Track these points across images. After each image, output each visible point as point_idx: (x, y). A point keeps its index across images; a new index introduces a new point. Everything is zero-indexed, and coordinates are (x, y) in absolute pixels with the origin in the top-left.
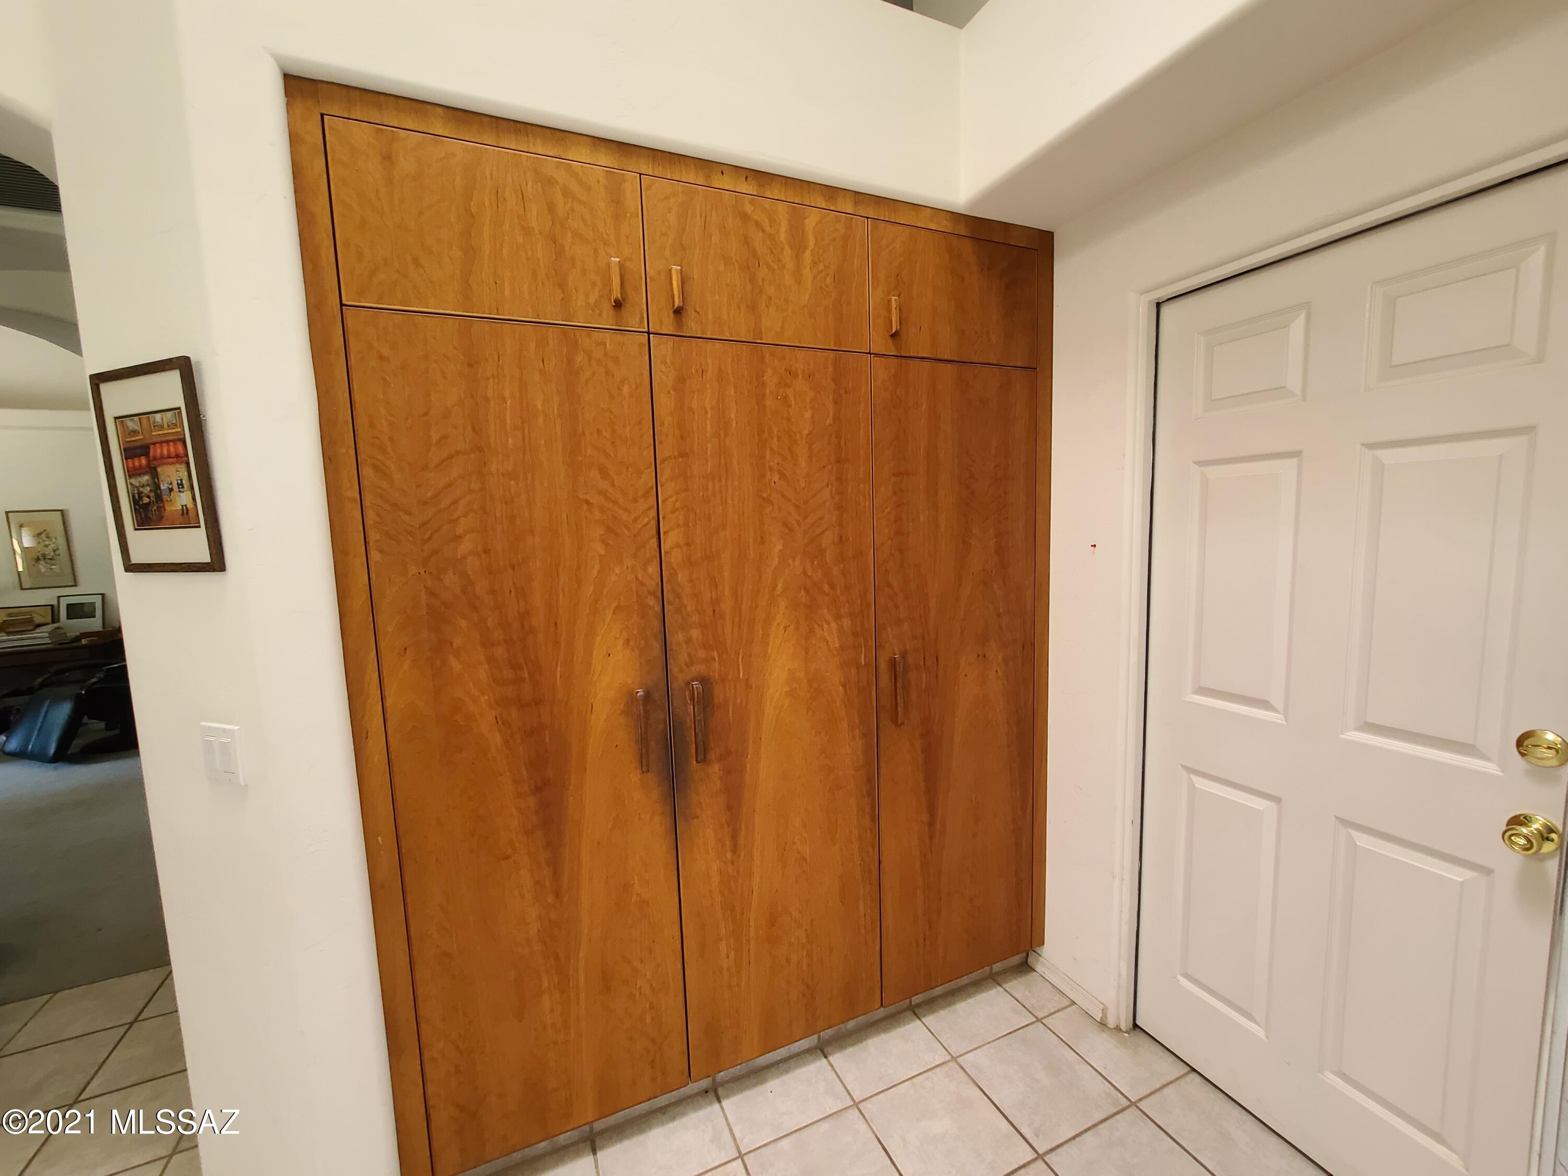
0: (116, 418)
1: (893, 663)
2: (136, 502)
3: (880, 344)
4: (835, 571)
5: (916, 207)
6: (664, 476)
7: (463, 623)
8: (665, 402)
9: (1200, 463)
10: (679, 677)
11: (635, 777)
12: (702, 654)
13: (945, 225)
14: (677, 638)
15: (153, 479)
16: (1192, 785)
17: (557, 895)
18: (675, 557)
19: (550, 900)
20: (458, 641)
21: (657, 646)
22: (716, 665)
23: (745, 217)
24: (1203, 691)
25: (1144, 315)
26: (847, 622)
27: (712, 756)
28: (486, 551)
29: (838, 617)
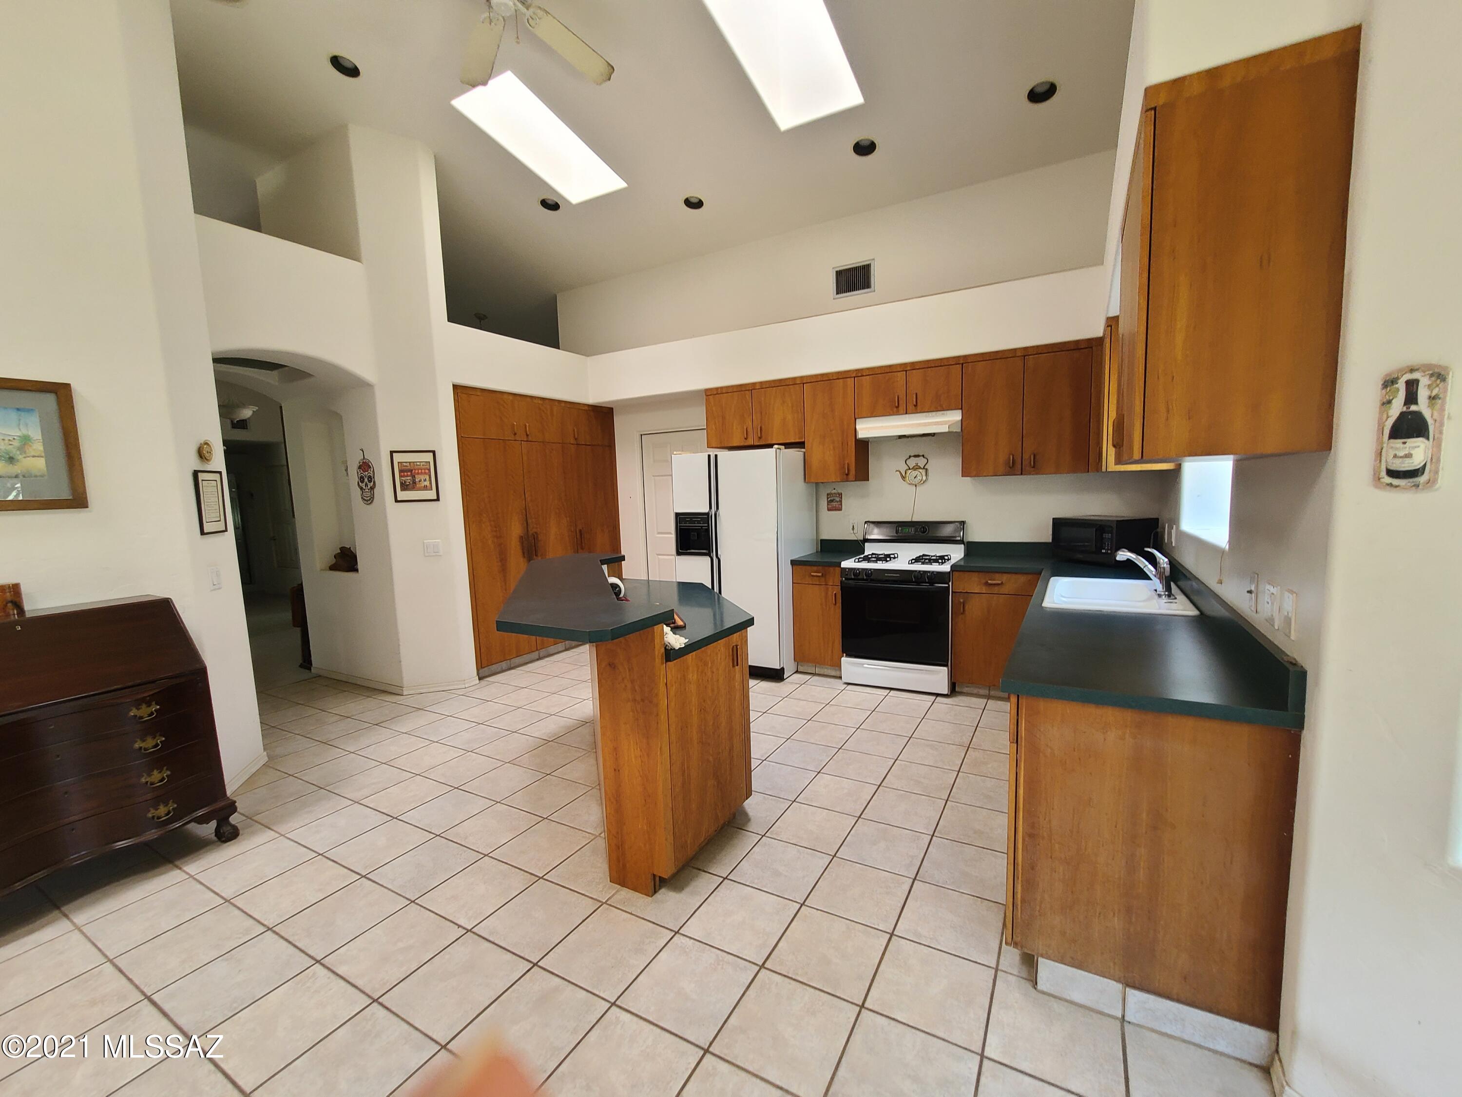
0: (398, 463)
1: (580, 531)
2: (402, 484)
3: (572, 441)
4: (565, 504)
5: (579, 404)
6: (525, 478)
7: (485, 515)
8: (525, 458)
9: (654, 476)
10: (531, 532)
11: (522, 559)
12: (535, 526)
13: (586, 408)
14: (530, 521)
15: (413, 478)
16: (658, 557)
17: (506, 590)
18: (528, 499)
19: (504, 591)
20: (484, 520)
21: (525, 523)
22: (539, 529)
23: (540, 409)
24: (659, 533)
25: (639, 438)
26: (568, 519)
27: (539, 555)
28: (489, 497)
29: (566, 517)
